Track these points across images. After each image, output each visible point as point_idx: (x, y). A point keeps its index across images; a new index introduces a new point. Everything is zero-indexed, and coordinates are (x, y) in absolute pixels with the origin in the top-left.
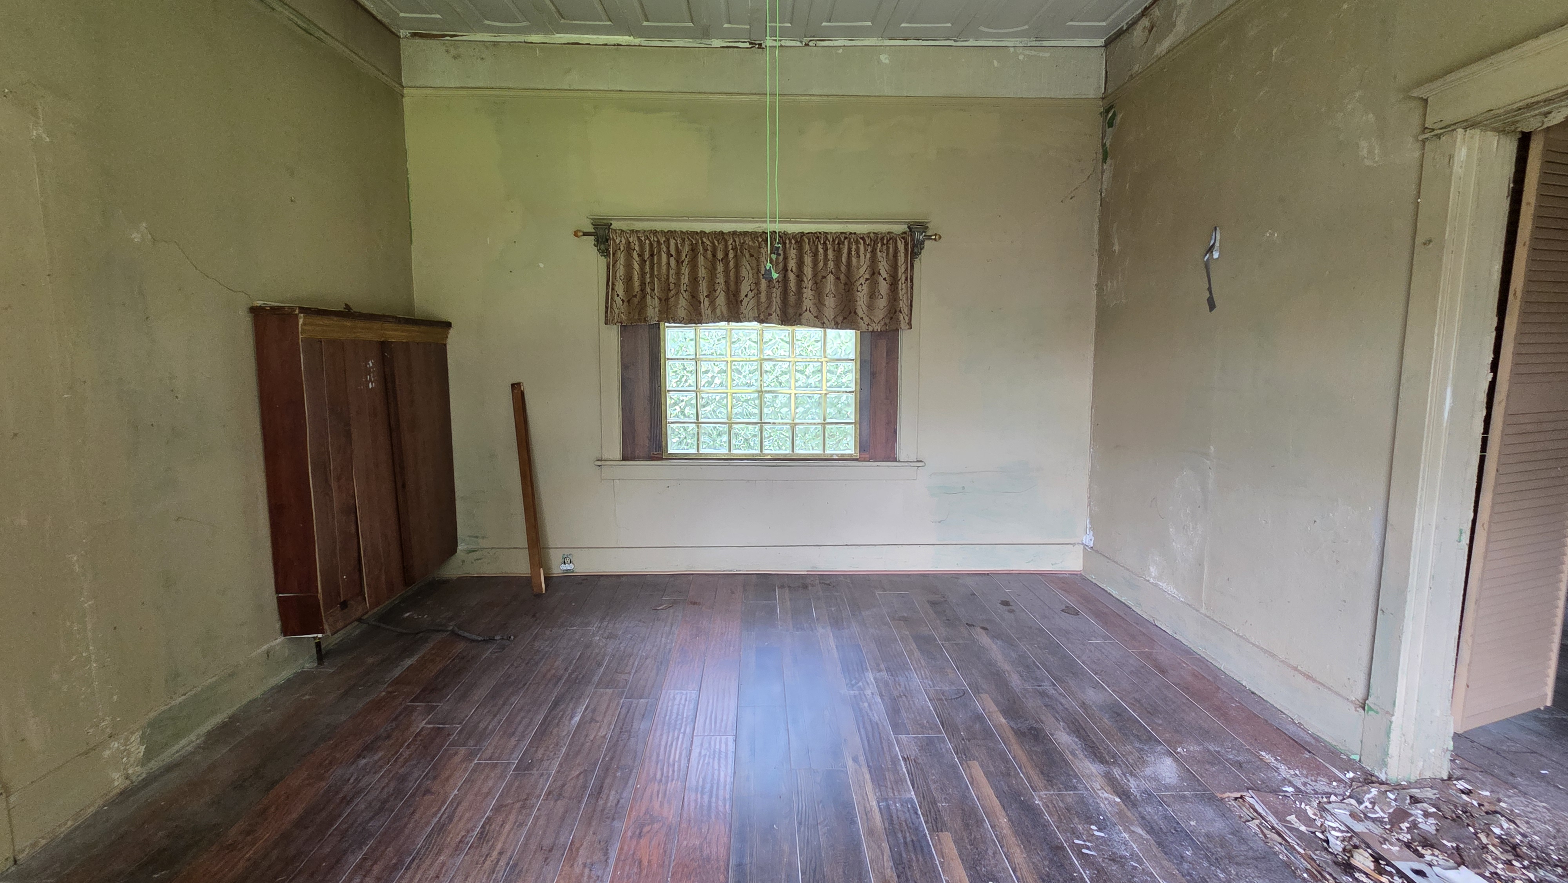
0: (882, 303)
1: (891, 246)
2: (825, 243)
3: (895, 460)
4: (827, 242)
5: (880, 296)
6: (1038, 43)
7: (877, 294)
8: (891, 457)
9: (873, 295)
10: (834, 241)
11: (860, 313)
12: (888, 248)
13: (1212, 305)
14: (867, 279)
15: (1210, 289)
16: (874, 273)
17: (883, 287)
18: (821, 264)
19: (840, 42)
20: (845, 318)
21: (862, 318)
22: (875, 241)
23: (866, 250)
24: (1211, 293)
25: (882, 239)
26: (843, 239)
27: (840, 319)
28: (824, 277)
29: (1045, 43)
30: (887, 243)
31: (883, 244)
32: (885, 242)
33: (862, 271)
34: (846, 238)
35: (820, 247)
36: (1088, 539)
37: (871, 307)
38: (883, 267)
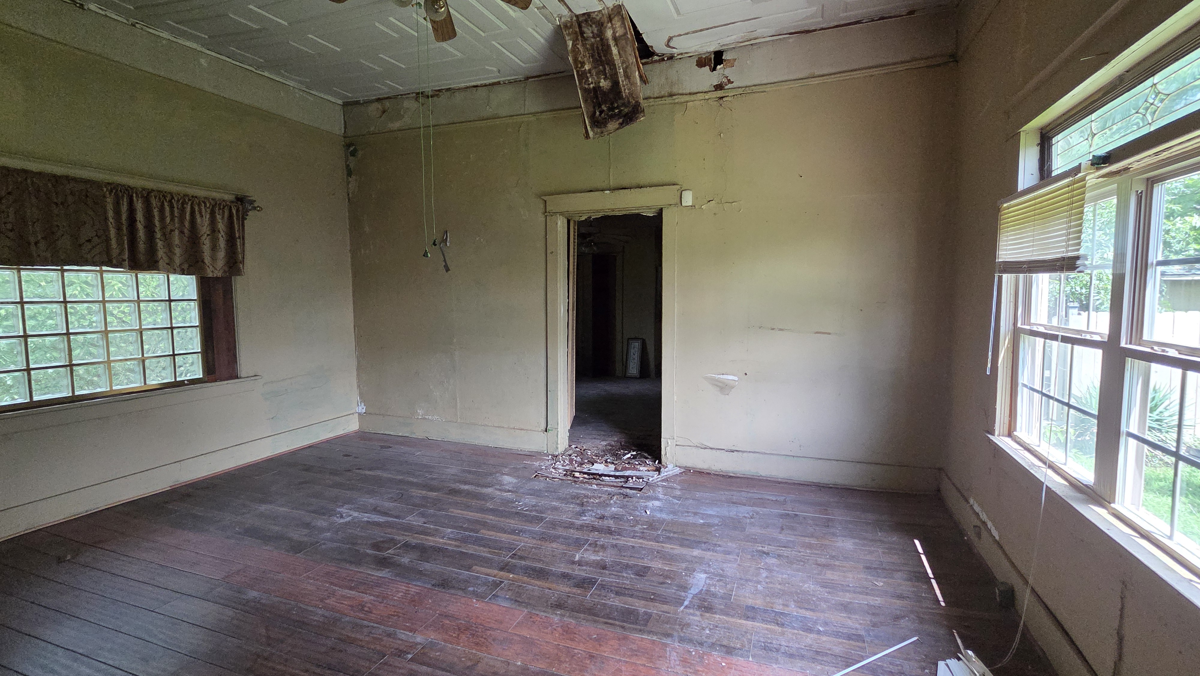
0: (221, 254)
1: (226, 211)
2: (170, 201)
3: (237, 377)
4: (173, 201)
5: (220, 250)
6: (308, 90)
7: (218, 248)
8: (234, 375)
9: (214, 248)
10: (178, 201)
11: (206, 261)
12: (223, 212)
13: (447, 270)
14: (208, 235)
15: (445, 261)
16: (214, 230)
17: (222, 243)
18: (168, 220)
19: (165, 35)
20: (190, 266)
21: (208, 267)
22: (215, 206)
23: (206, 211)
24: (446, 263)
25: (220, 204)
26: (187, 201)
27: (185, 266)
28: (172, 231)
29: (311, 92)
30: (223, 208)
31: (220, 209)
32: (222, 207)
33: (204, 227)
34: (189, 200)
35: (166, 204)
36: (362, 409)
37: (214, 258)
38: (221, 226)
